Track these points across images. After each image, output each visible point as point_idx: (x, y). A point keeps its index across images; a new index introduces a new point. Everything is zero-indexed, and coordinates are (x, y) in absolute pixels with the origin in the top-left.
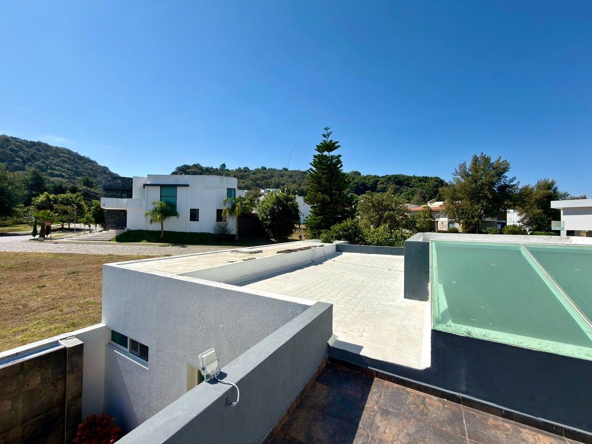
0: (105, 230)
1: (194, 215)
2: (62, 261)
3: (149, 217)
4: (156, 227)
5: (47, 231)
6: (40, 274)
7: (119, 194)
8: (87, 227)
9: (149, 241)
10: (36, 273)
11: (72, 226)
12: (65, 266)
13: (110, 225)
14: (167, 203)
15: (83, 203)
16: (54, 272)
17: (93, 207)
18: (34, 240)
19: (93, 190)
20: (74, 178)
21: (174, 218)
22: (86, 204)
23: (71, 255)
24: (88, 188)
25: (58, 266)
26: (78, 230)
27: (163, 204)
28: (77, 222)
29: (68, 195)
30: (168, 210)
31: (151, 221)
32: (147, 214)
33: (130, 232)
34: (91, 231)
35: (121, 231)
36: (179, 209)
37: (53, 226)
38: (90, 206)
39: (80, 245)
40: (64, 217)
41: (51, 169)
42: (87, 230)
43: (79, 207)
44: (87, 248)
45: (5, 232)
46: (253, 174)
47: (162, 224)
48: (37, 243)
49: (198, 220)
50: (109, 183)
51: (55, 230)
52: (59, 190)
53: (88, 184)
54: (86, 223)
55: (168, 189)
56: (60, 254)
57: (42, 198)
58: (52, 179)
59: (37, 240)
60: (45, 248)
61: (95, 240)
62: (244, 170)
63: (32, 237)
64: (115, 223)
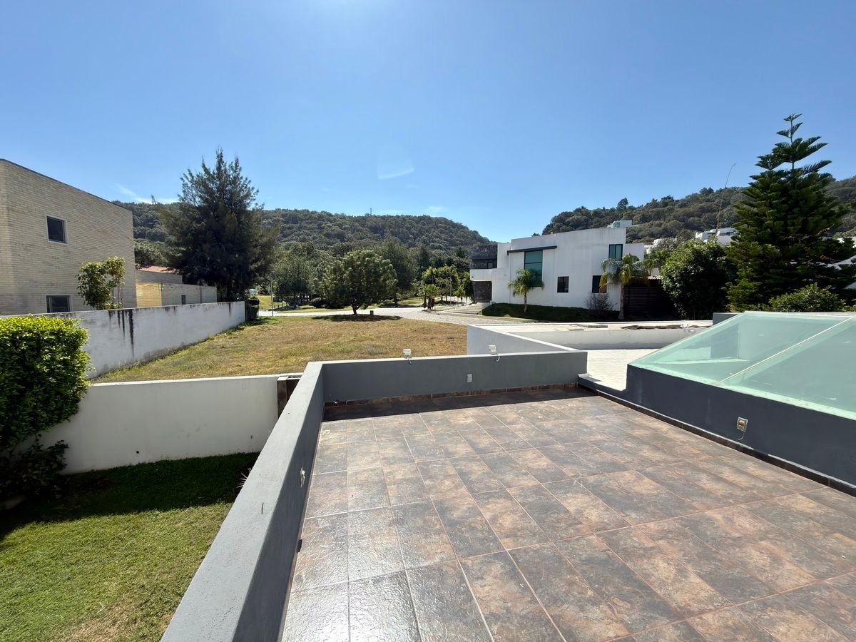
0: (474, 303)
1: (563, 285)
2: (443, 328)
3: (513, 289)
4: (518, 300)
5: (432, 303)
6: (431, 337)
7: (485, 265)
8: (460, 300)
9: (512, 316)
10: (429, 336)
11: (449, 299)
12: (446, 332)
13: (478, 298)
14: (532, 271)
15: (456, 275)
16: (439, 336)
17: (465, 279)
18: (425, 311)
19: (464, 260)
20: (449, 249)
21: (539, 289)
22: (459, 276)
23: (449, 324)
24: (461, 259)
25: (442, 333)
26: (454, 303)
27: (528, 273)
28: (452, 295)
29: (446, 268)
30: (532, 280)
31: (514, 294)
32: (510, 286)
33: (494, 305)
34: (462, 304)
35: (487, 305)
36: (544, 279)
37: (437, 299)
38: (462, 278)
39: (455, 317)
40: (443, 290)
41: (433, 242)
42: (460, 303)
43: (454, 278)
44: (460, 320)
45: (407, 304)
46: (681, 206)
47: (525, 296)
48: (426, 314)
49: (567, 291)
50: (476, 253)
51: (437, 303)
52: (439, 264)
53: (461, 254)
54: (459, 296)
55: (533, 254)
56: (442, 323)
57: (428, 273)
58: (433, 252)
59: (426, 311)
60: (431, 318)
61: (466, 313)
62: (664, 202)
63: (423, 309)
64: (482, 295)
